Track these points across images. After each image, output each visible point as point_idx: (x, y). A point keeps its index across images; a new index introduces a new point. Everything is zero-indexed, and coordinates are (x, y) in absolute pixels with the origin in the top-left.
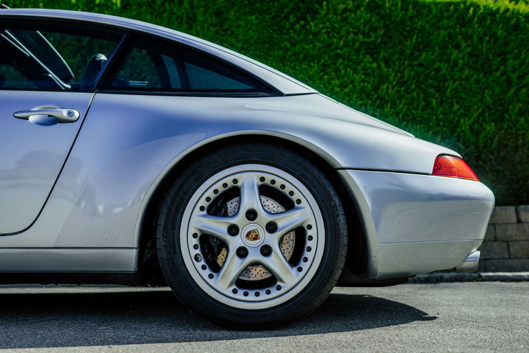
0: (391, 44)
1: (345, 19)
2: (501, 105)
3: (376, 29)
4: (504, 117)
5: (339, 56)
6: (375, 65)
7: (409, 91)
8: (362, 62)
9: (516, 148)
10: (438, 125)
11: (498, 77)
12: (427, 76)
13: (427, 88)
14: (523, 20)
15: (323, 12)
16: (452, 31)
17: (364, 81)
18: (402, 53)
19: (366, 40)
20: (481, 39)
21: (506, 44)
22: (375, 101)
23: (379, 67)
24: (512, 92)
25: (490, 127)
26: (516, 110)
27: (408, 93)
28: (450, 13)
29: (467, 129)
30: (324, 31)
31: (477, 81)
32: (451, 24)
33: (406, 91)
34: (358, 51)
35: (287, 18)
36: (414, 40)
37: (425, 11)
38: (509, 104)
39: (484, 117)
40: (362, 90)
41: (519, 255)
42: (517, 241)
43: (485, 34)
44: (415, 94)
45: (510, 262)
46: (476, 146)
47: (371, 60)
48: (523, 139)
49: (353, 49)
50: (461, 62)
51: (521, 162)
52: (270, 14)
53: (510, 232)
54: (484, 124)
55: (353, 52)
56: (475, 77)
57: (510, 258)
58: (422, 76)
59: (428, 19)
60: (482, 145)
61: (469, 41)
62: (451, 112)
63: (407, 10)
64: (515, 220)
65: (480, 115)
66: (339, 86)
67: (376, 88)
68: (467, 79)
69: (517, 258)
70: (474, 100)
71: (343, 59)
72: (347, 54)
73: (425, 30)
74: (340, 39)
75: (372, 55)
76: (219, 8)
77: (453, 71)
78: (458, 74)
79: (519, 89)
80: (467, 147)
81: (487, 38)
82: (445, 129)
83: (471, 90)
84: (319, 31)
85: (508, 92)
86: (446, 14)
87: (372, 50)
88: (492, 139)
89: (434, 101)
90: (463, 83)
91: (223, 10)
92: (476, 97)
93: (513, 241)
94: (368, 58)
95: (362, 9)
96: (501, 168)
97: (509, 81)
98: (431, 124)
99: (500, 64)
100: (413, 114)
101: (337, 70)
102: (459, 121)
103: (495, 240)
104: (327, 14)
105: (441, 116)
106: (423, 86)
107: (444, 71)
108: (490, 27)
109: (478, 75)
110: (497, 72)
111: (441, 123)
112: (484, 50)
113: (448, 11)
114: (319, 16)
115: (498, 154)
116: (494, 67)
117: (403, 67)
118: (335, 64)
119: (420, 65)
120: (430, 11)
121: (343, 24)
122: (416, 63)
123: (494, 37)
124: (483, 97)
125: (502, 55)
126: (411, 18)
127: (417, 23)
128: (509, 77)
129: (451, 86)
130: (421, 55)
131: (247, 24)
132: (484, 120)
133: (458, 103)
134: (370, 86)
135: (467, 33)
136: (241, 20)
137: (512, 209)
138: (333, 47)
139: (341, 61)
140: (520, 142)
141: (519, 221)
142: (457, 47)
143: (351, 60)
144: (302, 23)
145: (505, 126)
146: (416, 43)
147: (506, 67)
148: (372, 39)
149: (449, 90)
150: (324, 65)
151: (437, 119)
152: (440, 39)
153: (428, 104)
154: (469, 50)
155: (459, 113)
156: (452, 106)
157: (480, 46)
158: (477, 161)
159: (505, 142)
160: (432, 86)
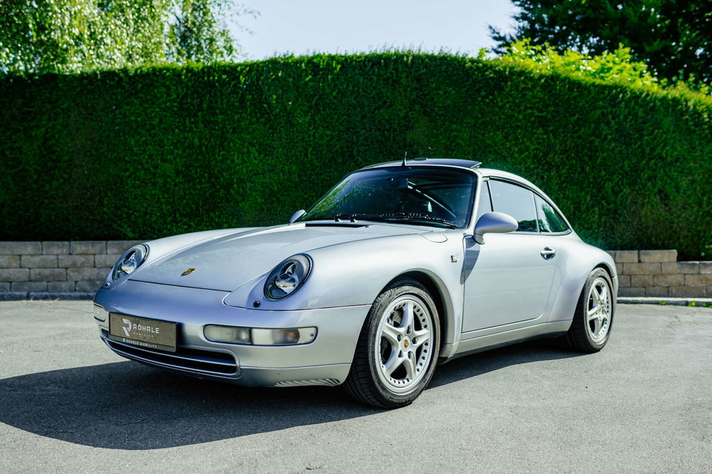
0: (558, 118)
1: (524, 96)
2: (636, 171)
3: (548, 106)
4: (637, 181)
5: (518, 127)
6: (545, 136)
7: (570, 158)
8: (536, 133)
9: (643, 205)
10: (589, 187)
11: (635, 149)
12: (584, 146)
13: (583, 156)
14: (658, 103)
15: (508, 90)
16: (605, 111)
17: (536, 149)
18: (566, 126)
19: (540, 114)
20: (626, 117)
21: (644, 123)
22: (544, 165)
23: (548, 138)
24: (644, 162)
25: (627, 190)
26: (646, 176)
27: (569, 160)
28: (605, 95)
29: (609, 190)
30: (508, 105)
31: (620, 152)
32: (605, 105)
33: (567, 158)
34: (533, 123)
35: (478, 91)
36: (576, 117)
37: (586, 92)
38: (641, 172)
39: (623, 181)
40: (535, 156)
41: (637, 285)
42: (637, 275)
43: (629, 114)
44: (574, 162)
45: (631, 290)
46: (615, 203)
47: (542, 131)
48: (649, 198)
49: (529, 122)
50: (609, 137)
51: (646, 216)
52: (464, 87)
53: (633, 269)
54: (622, 187)
55: (529, 124)
56: (619, 148)
57: (631, 287)
58: (580, 147)
59: (588, 99)
60: (619, 203)
61: (617, 120)
62: (599, 177)
63: (572, 90)
64: (637, 260)
65: (620, 179)
66: (518, 153)
67: (546, 155)
68: (613, 149)
69: (636, 287)
70: (617, 167)
71: (521, 129)
72: (524, 126)
73: (585, 108)
74: (519, 112)
75: (543, 127)
76: (421, 75)
77: (603, 143)
78: (607, 146)
79: (650, 159)
80: (609, 204)
81: (631, 117)
82: (594, 190)
83: (615, 159)
84: (504, 105)
85: (641, 161)
86: (602, 96)
87: (543, 122)
88: (626, 198)
89: (587, 168)
90: (610, 153)
91: (423, 77)
92: (618, 165)
93: (634, 275)
94: (540, 131)
95: (538, 88)
96: (630, 220)
97: (643, 152)
98: (584, 185)
99: (638, 138)
100: (571, 177)
101: (516, 139)
102: (604, 184)
103: (622, 274)
104: (511, 91)
105: (592, 180)
106: (580, 155)
107: (597, 144)
108: (633, 108)
109: (621, 147)
110: (635, 144)
111: (591, 186)
112: (627, 127)
113: (603, 93)
114: (504, 93)
115: (630, 209)
116: (633, 141)
117: (566, 138)
118: (515, 133)
119: (579, 137)
120: (589, 92)
121: (522, 100)
122: (576, 135)
123: (636, 116)
124: (623, 166)
125: (640, 130)
126: (575, 97)
127: (579, 103)
128: (643, 149)
129: (601, 155)
130: (581, 129)
131: (445, 93)
132: (623, 184)
133: (604, 169)
134: (541, 154)
135: (616, 112)
136: (440, 89)
137: (636, 252)
138: (514, 119)
139: (519, 131)
140: (646, 201)
141: (639, 261)
142: (608, 123)
143: (527, 131)
144: (491, 97)
145: (637, 188)
146: (578, 118)
147: (642, 141)
148: (545, 114)
149: (600, 158)
150: (506, 133)
151: (589, 182)
152: (596, 116)
153: (583, 169)
154: (616, 127)
155: (605, 178)
156: (600, 172)
157: (624, 123)
158: (615, 215)
159: (636, 200)
160: (586, 155)
